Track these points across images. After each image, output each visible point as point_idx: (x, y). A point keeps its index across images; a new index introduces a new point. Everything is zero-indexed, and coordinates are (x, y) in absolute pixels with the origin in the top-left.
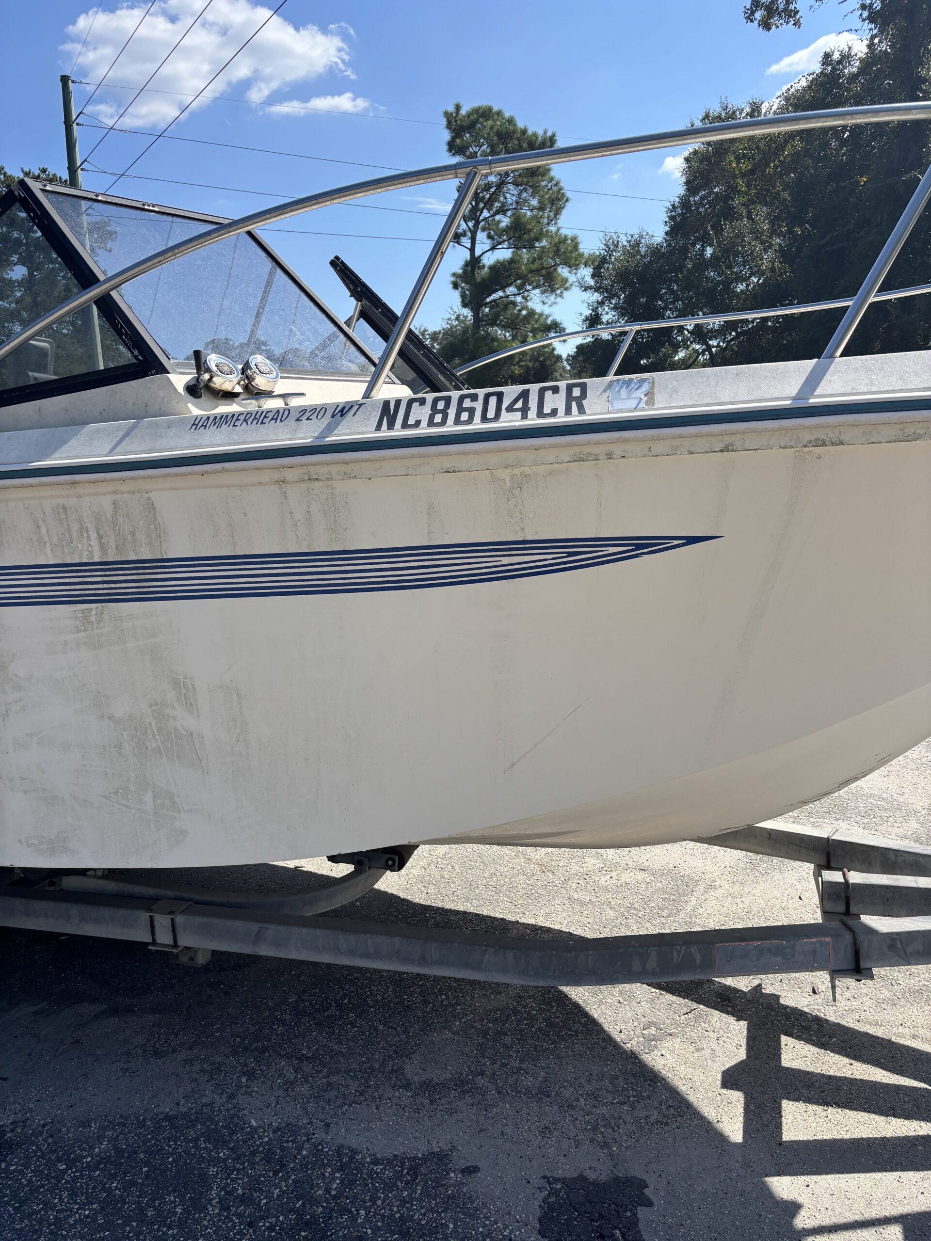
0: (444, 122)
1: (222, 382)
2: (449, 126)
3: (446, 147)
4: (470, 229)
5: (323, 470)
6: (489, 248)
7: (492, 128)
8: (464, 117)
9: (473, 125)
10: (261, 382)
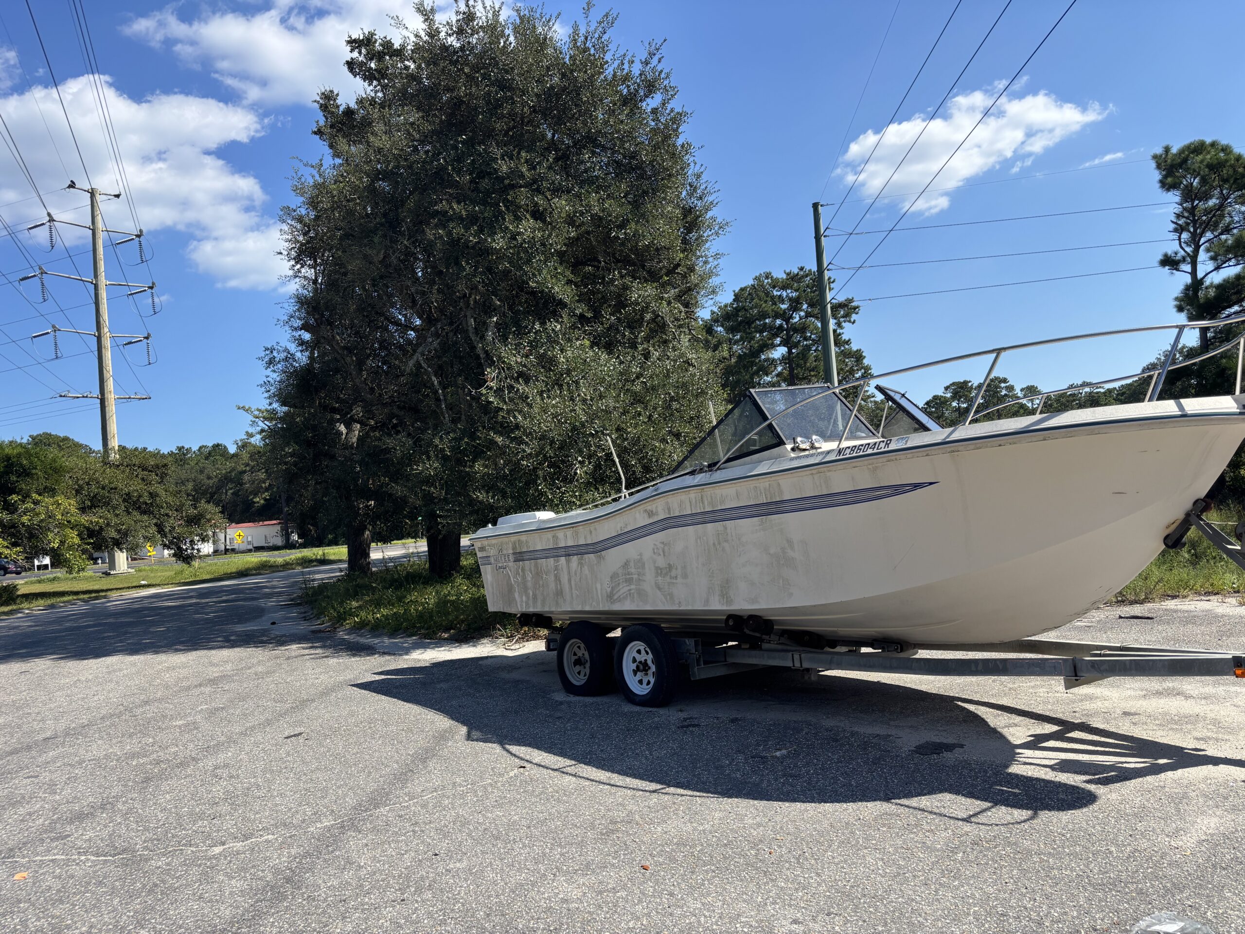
0: (1153, 165)
1: (803, 446)
2: (1159, 167)
3: (1158, 185)
4: (1188, 254)
5: (822, 470)
6: (1213, 268)
7: (1202, 162)
8: (1175, 155)
9: (1185, 161)
10: (817, 445)
